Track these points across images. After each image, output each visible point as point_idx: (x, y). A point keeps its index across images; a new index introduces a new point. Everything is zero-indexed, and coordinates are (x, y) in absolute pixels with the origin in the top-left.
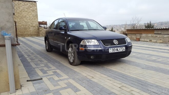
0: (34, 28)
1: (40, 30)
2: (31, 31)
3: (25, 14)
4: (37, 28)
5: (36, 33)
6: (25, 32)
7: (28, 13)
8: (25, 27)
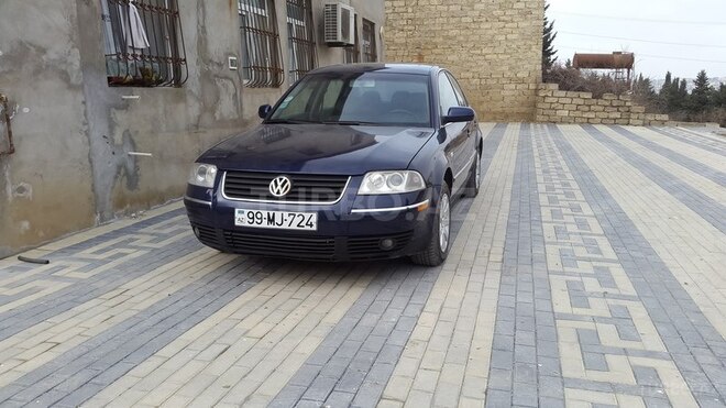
0: (519, 86)
1: (542, 94)
2: (507, 100)
3: (490, 32)
4: (532, 87)
5: (524, 109)
6: (481, 103)
7: (502, 24)
8: (483, 82)
